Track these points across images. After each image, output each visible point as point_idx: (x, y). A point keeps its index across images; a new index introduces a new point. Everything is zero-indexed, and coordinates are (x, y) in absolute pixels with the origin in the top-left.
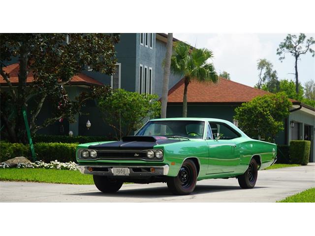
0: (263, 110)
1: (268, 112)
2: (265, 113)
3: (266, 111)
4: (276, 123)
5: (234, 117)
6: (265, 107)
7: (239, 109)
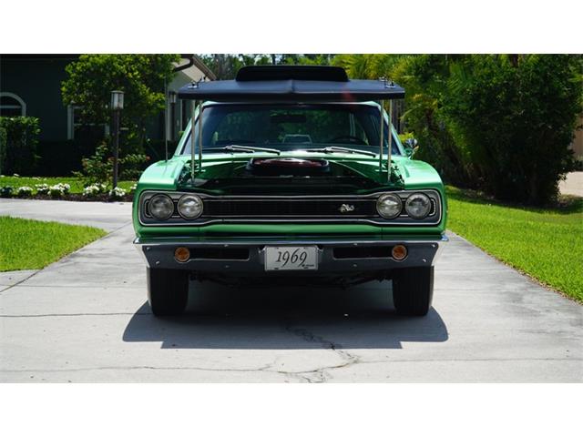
0: (127, 69)
1: (137, 73)
2: (130, 75)
3: (132, 72)
4: (151, 96)
5: (63, 83)
6: (130, 64)
7: (74, 67)
